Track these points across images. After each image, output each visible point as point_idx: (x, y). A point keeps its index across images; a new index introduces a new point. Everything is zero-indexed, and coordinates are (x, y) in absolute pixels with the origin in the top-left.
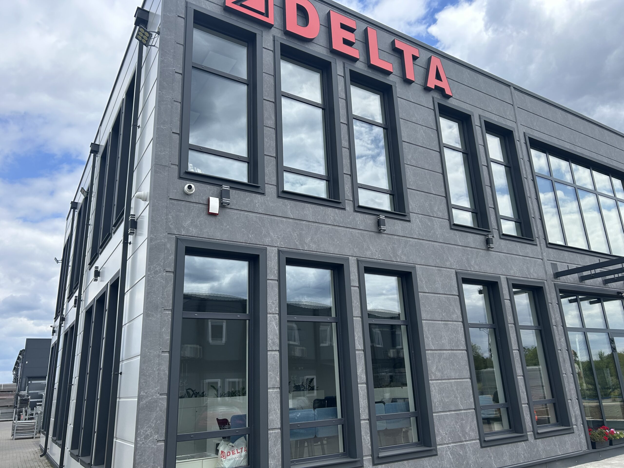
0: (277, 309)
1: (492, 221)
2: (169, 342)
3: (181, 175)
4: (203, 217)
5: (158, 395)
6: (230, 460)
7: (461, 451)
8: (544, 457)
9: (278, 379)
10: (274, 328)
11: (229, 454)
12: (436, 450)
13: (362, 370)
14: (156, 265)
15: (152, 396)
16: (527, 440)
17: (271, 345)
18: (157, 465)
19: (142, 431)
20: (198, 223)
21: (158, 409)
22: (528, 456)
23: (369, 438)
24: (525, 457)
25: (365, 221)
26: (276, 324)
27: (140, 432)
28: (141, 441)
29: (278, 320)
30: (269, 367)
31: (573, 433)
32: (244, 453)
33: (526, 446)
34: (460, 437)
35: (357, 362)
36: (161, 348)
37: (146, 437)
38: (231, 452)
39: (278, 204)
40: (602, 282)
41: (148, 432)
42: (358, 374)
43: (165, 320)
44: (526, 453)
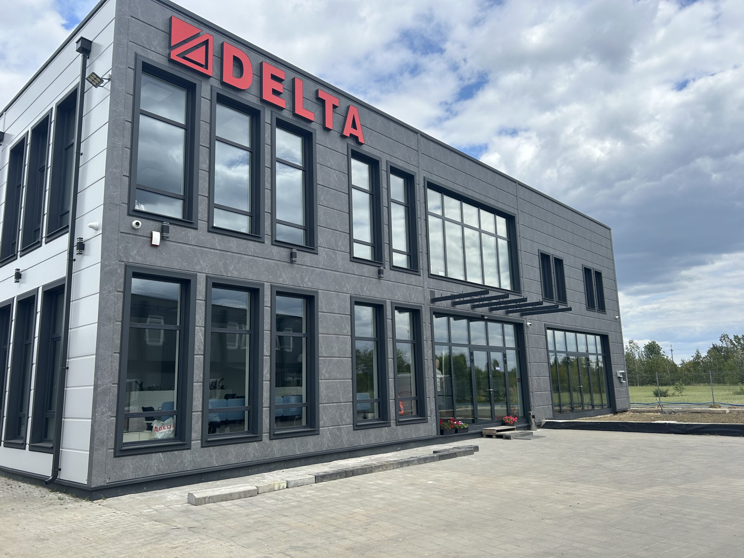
0: (203, 323)
1: (385, 254)
2: (119, 345)
3: (130, 212)
4: (147, 248)
5: (111, 384)
6: (161, 433)
7: (338, 432)
8: (401, 439)
9: (202, 376)
10: (201, 338)
11: (161, 429)
12: (319, 430)
13: (268, 371)
14: (110, 286)
15: (107, 385)
16: (390, 426)
17: (198, 350)
18: (110, 433)
19: (99, 409)
20: (143, 252)
21: (111, 394)
22: (389, 438)
23: (268, 420)
24: (386, 438)
25: (280, 253)
26: (202, 335)
27: (98, 410)
28: (99, 416)
29: (203, 332)
30: (195, 366)
31: (427, 422)
32: (172, 429)
33: (388, 430)
34: (338, 422)
35: (264, 365)
36: (113, 349)
37: (103, 413)
38: (162, 428)
39: (208, 237)
40: (470, 307)
41: (104, 410)
42: (264, 374)
43: (116, 329)
44: (388, 435)
